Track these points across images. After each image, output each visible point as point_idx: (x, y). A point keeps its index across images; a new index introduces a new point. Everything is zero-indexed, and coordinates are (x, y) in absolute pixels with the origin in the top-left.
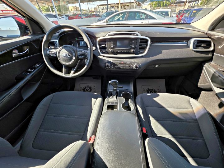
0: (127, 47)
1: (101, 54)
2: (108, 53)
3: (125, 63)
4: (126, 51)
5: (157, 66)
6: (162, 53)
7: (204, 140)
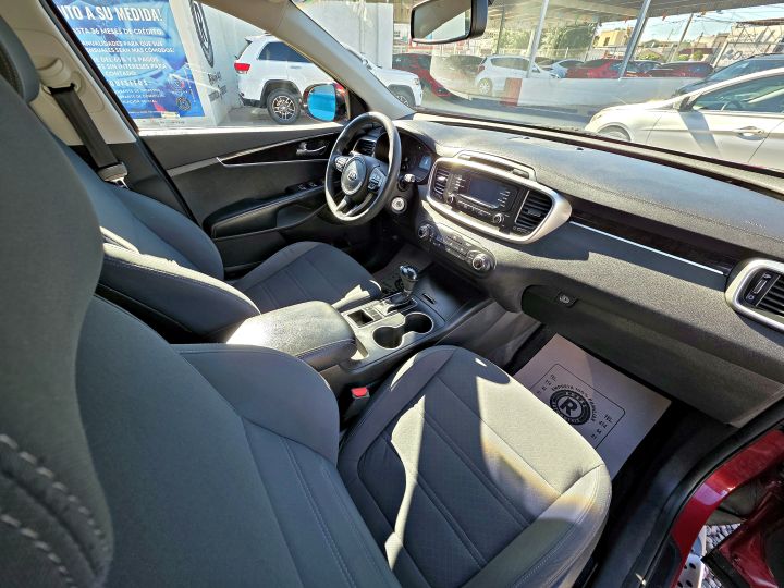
0: (490, 202)
1: (429, 198)
2: (442, 200)
3: (460, 242)
4: (481, 211)
5: (565, 299)
6: (585, 258)
7: (483, 567)
